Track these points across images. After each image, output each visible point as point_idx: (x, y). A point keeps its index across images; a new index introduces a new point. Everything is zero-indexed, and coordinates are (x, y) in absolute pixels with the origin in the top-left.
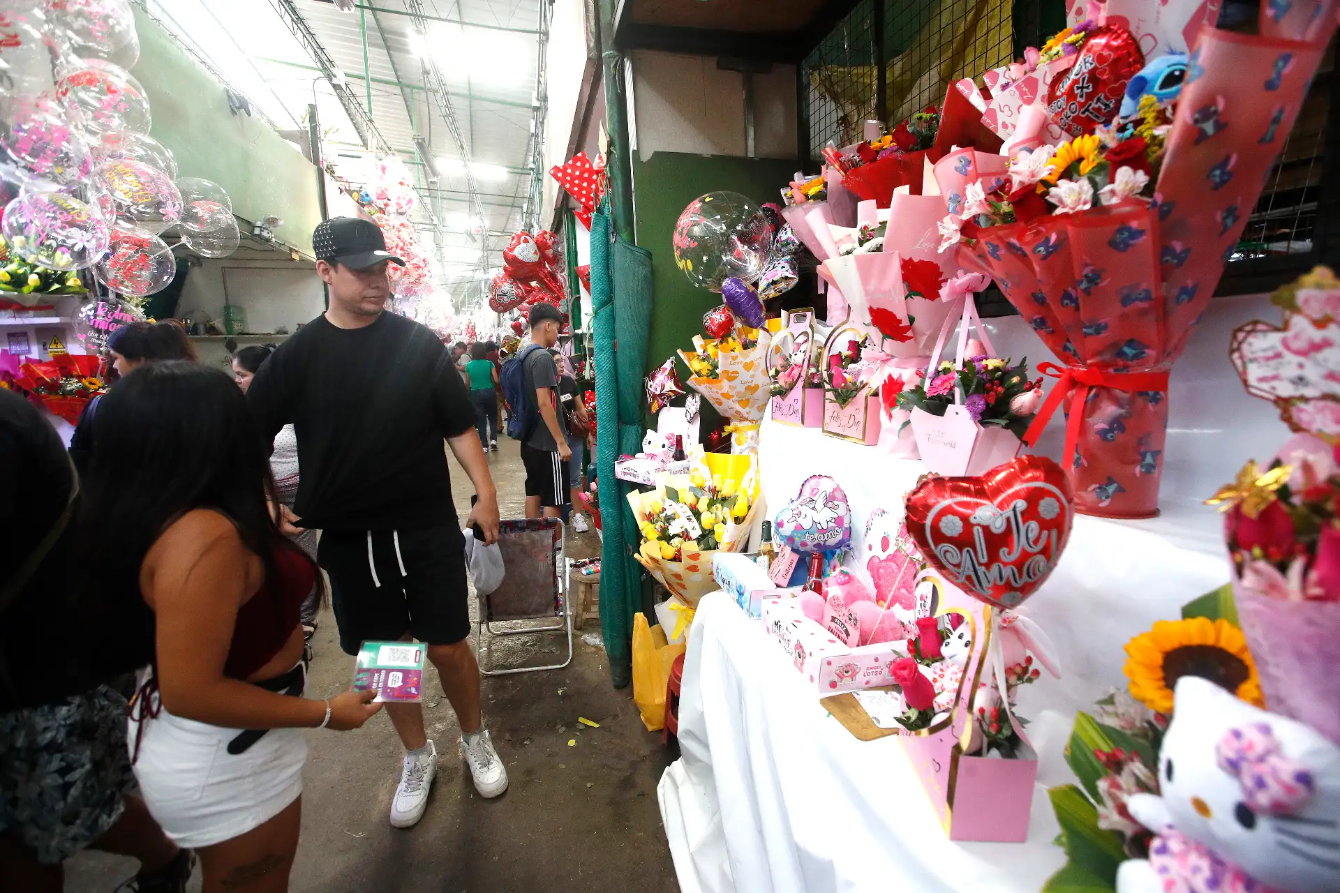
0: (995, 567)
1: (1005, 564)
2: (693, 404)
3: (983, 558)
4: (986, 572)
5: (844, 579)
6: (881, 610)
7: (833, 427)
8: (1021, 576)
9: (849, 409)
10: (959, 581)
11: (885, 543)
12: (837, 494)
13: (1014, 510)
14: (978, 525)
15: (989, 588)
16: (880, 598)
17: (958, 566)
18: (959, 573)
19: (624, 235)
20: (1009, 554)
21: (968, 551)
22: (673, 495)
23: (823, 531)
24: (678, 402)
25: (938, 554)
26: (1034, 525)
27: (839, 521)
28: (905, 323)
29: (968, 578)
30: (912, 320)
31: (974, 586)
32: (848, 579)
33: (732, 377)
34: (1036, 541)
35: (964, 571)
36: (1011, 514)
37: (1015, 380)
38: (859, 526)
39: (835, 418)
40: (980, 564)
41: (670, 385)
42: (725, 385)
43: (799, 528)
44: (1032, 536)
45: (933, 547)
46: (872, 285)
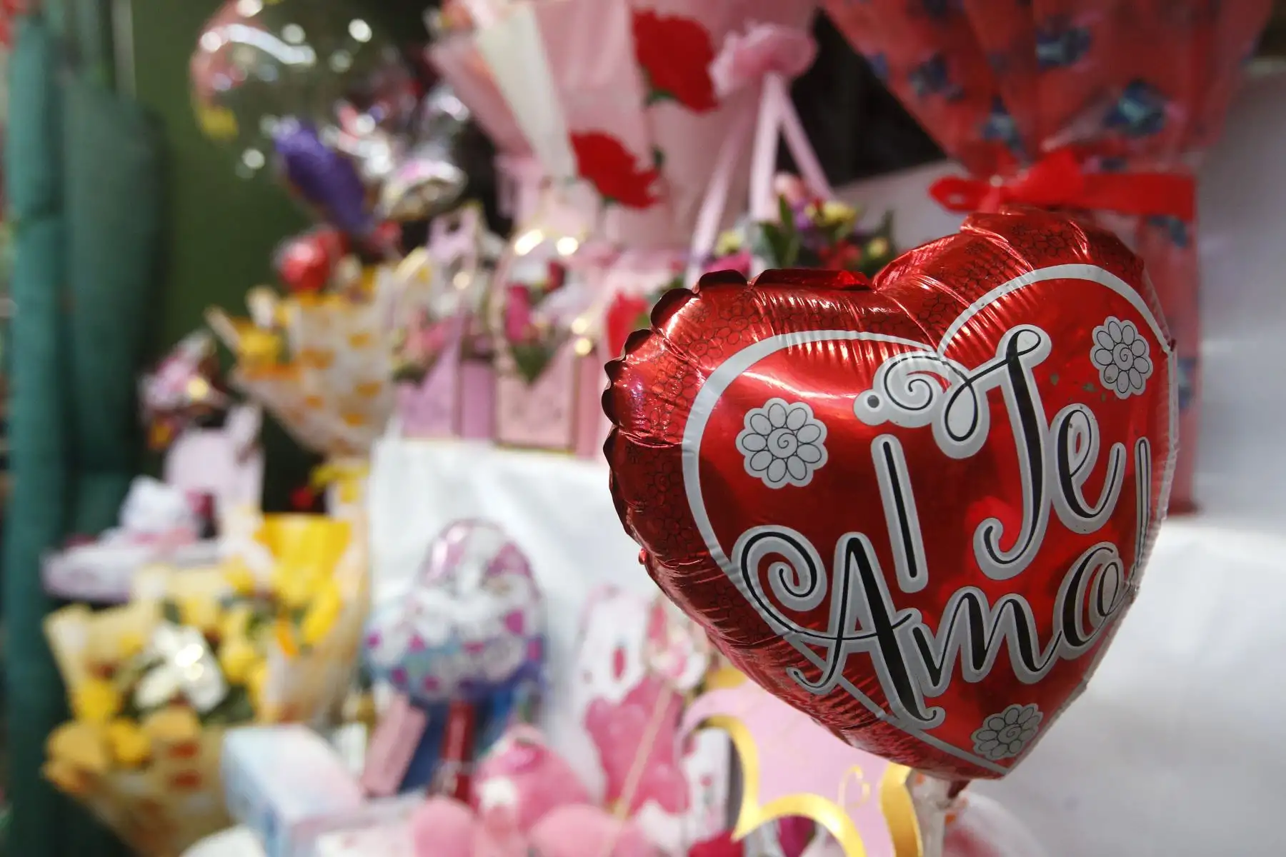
0: (956, 609)
1: (995, 590)
2: (244, 424)
3: (913, 572)
4: (925, 631)
5: (523, 757)
6: (611, 826)
7: (512, 430)
8: (1045, 637)
9: (546, 386)
10: (821, 688)
11: (619, 662)
12: (512, 561)
13: (1012, 359)
14: (888, 428)
15: (929, 702)
16: (612, 793)
17: (817, 618)
18: (822, 652)
19: (94, 73)
20: (1007, 544)
21: (854, 546)
22: (172, 613)
23: (475, 648)
24: (213, 419)
25: (736, 577)
26: (1082, 420)
27: (514, 621)
28: (644, 163)
29: (859, 666)
30: (658, 157)
31: (880, 698)
32: (536, 759)
33: (322, 360)
34: (1093, 489)
35: (840, 639)
36: (1002, 376)
37: (877, 248)
38: (563, 628)
39: (518, 411)
40: (902, 600)
41: (198, 389)
42: (308, 381)
43: (417, 644)
44: (1081, 462)
45: (715, 549)
46: (574, 75)
